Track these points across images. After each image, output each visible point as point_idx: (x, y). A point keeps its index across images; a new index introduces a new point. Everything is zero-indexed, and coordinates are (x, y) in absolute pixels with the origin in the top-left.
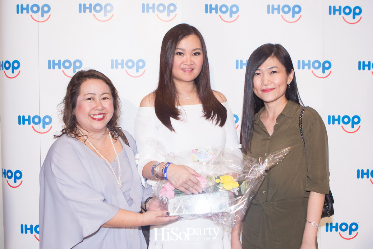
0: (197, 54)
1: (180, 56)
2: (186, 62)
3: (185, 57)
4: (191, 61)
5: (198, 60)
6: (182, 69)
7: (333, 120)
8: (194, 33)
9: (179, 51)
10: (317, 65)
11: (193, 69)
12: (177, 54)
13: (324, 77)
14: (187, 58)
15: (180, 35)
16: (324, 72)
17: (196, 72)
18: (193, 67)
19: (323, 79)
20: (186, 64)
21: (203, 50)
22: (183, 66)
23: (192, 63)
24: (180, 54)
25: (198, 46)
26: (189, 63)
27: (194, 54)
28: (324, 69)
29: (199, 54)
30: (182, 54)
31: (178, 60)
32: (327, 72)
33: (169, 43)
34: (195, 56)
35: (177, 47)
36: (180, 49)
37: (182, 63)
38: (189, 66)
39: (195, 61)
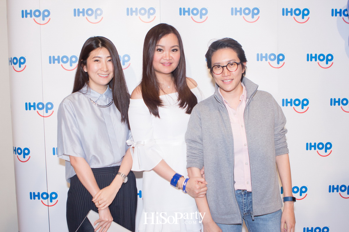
0: (175, 51)
1: (160, 52)
2: (165, 57)
3: (164, 53)
4: (170, 56)
5: (176, 56)
6: (161, 63)
7: (286, 102)
8: (172, 32)
9: (159, 47)
10: (272, 57)
11: (171, 64)
12: (158, 50)
13: (279, 67)
14: (166, 54)
15: (160, 33)
16: (278, 63)
17: (174, 66)
18: (171, 61)
19: (277, 69)
20: (165, 59)
21: (180, 47)
22: (163, 61)
23: (171, 58)
24: (160, 50)
25: (176, 43)
26: (168, 58)
27: (172, 50)
28: (279, 61)
29: (177, 50)
30: (162, 51)
31: (158, 56)
32: (281, 63)
33: (151, 41)
34: (173, 52)
35: (157, 45)
36: (160, 46)
37: (162, 58)
38: (168, 61)
39: (173, 56)
